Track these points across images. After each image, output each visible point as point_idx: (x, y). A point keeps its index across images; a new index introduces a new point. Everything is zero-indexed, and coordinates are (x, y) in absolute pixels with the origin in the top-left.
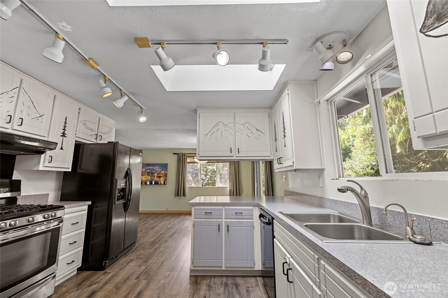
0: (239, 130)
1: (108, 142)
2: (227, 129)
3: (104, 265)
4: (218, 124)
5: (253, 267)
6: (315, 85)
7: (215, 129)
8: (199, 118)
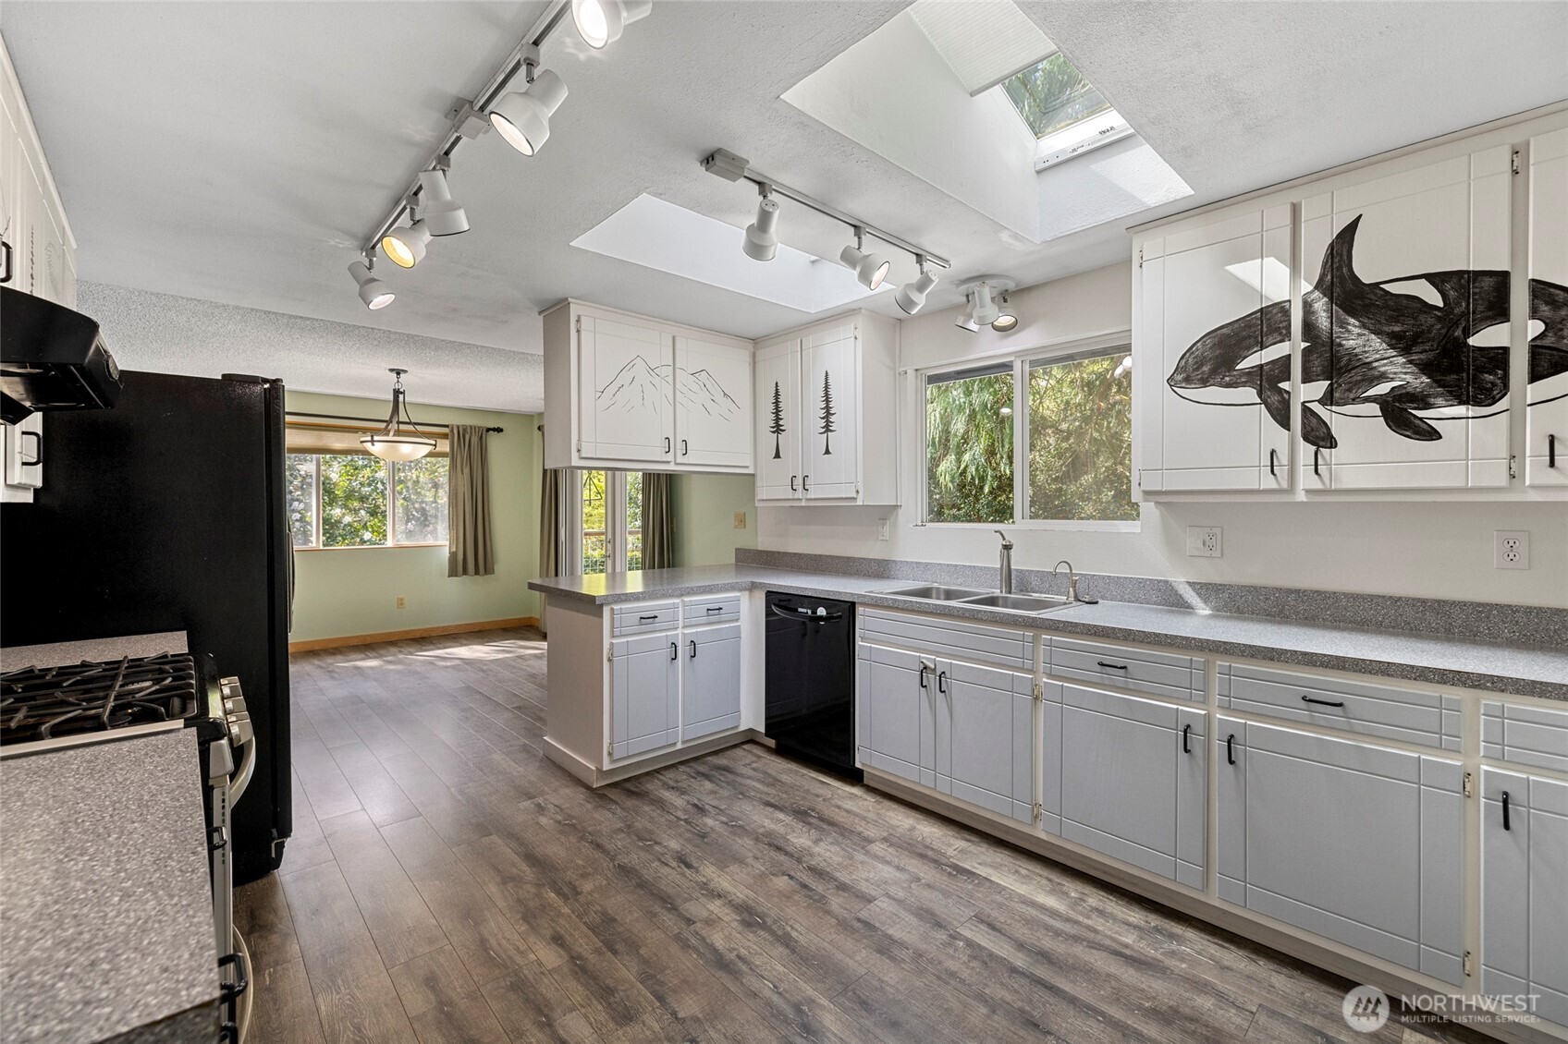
0: (684, 390)
1: (224, 376)
2: (657, 380)
3: (274, 856)
4: (630, 365)
5: (737, 727)
6: (898, 330)
7: (625, 378)
8: (578, 331)
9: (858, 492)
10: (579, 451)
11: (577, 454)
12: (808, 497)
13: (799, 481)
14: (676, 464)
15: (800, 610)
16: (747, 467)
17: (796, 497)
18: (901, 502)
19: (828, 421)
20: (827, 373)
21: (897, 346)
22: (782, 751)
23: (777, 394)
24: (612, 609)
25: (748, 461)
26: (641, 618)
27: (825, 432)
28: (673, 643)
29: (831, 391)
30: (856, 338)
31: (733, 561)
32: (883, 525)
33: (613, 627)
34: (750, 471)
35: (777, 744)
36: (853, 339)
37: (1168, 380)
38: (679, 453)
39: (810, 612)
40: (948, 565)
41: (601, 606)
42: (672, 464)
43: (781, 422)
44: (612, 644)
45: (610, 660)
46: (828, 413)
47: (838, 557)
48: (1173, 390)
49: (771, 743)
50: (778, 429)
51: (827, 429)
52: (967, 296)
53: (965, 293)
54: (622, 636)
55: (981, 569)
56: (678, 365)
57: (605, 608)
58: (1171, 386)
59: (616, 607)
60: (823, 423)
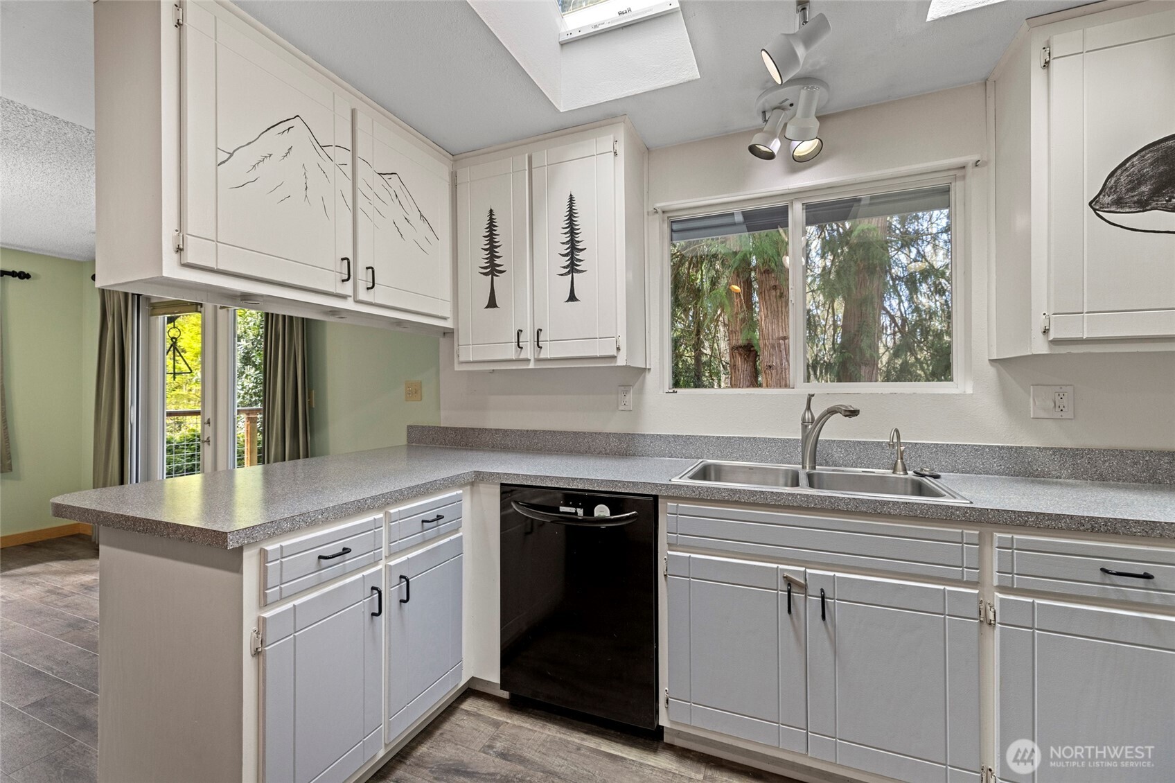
9: (618, 349)
10: (179, 250)
11: (176, 256)
12: (542, 356)
13: (528, 336)
14: (357, 302)
15: (562, 509)
16: (445, 319)
17: (522, 356)
18: (650, 364)
19: (572, 259)
20: (571, 198)
21: (646, 180)
22: (519, 703)
23: (491, 225)
24: (263, 554)
25: (446, 311)
26: (320, 557)
27: (568, 273)
28: (373, 588)
29: (580, 221)
30: (616, 154)
31: (405, 442)
32: (626, 393)
33: (263, 585)
34: (448, 324)
35: (512, 695)
36: (613, 153)
37: (1090, 204)
38: (362, 286)
39: (580, 512)
40: (718, 438)
41: (240, 550)
42: (351, 300)
43: (498, 261)
44: (262, 622)
45: (257, 653)
46: (573, 248)
47: (561, 433)
48: (1098, 215)
49: (505, 695)
50: (493, 269)
51: (572, 268)
52: (764, 113)
53: (763, 110)
54: (282, 599)
55: (765, 440)
56: (360, 153)
57: (246, 554)
58: (1095, 210)
59: (271, 547)
60: (565, 261)
